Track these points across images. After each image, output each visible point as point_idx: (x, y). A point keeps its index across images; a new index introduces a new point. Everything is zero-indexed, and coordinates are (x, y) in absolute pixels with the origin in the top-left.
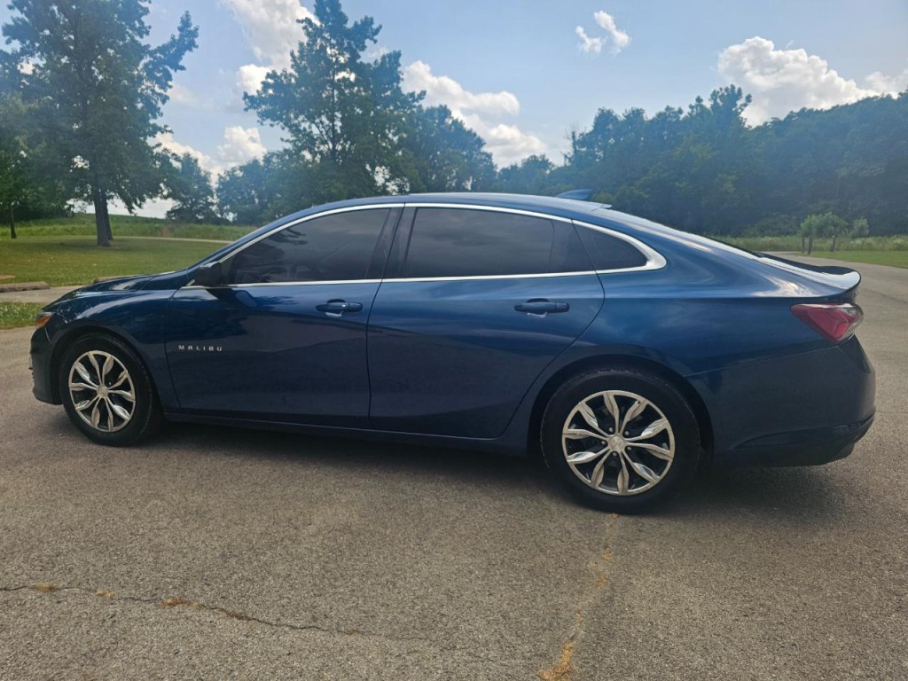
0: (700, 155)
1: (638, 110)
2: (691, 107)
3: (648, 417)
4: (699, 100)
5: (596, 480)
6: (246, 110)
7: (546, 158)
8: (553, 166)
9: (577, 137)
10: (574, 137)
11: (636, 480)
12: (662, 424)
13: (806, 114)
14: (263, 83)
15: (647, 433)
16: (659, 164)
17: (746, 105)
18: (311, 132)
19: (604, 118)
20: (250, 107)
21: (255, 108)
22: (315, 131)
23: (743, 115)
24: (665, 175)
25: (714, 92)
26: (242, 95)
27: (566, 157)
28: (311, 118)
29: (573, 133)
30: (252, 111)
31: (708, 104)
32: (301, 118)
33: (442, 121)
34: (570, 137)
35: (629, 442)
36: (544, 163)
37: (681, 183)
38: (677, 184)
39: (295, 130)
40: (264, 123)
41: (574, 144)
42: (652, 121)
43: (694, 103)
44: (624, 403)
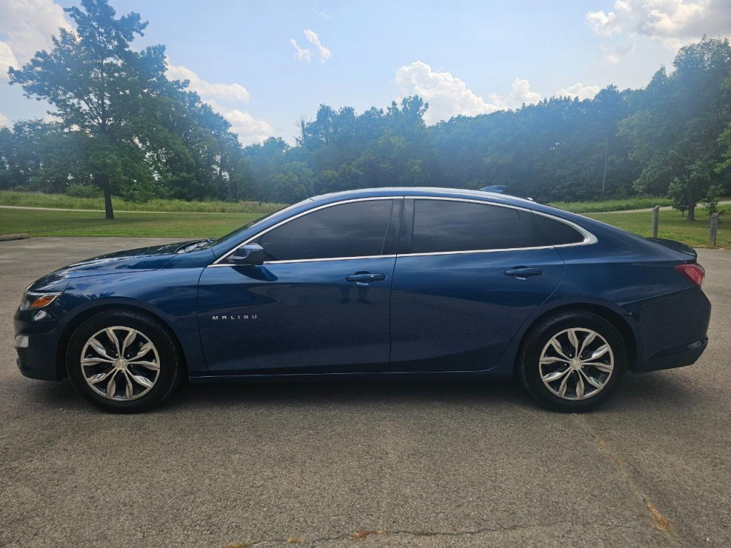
0: (397, 145)
1: (349, 108)
2: (388, 108)
3: (596, 344)
4: (394, 104)
5: (561, 392)
6: (11, 83)
7: (283, 139)
8: (288, 146)
9: (305, 126)
10: (303, 125)
11: (589, 387)
12: (606, 348)
13: (461, 119)
14: (32, 60)
15: (595, 355)
16: (368, 149)
17: (425, 110)
18: (80, 107)
19: (324, 112)
20: (16, 81)
21: (21, 82)
22: (84, 106)
23: (423, 118)
24: (373, 158)
25: (405, 99)
26: (8, 70)
27: (297, 140)
28: (79, 96)
29: (302, 122)
30: (18, 86)
31: (400, 107)
32: (70, 94)
33: (192, 104)
34: (300, 125)
35: (584, 363)
36: (281, 144)
37: (384, 164)
38: (382, 165)
39: (62, 104)
40: (31, 96)
41: (304, 131)
42: (362, 117)
43: (391, 106)
44: (581, 336)
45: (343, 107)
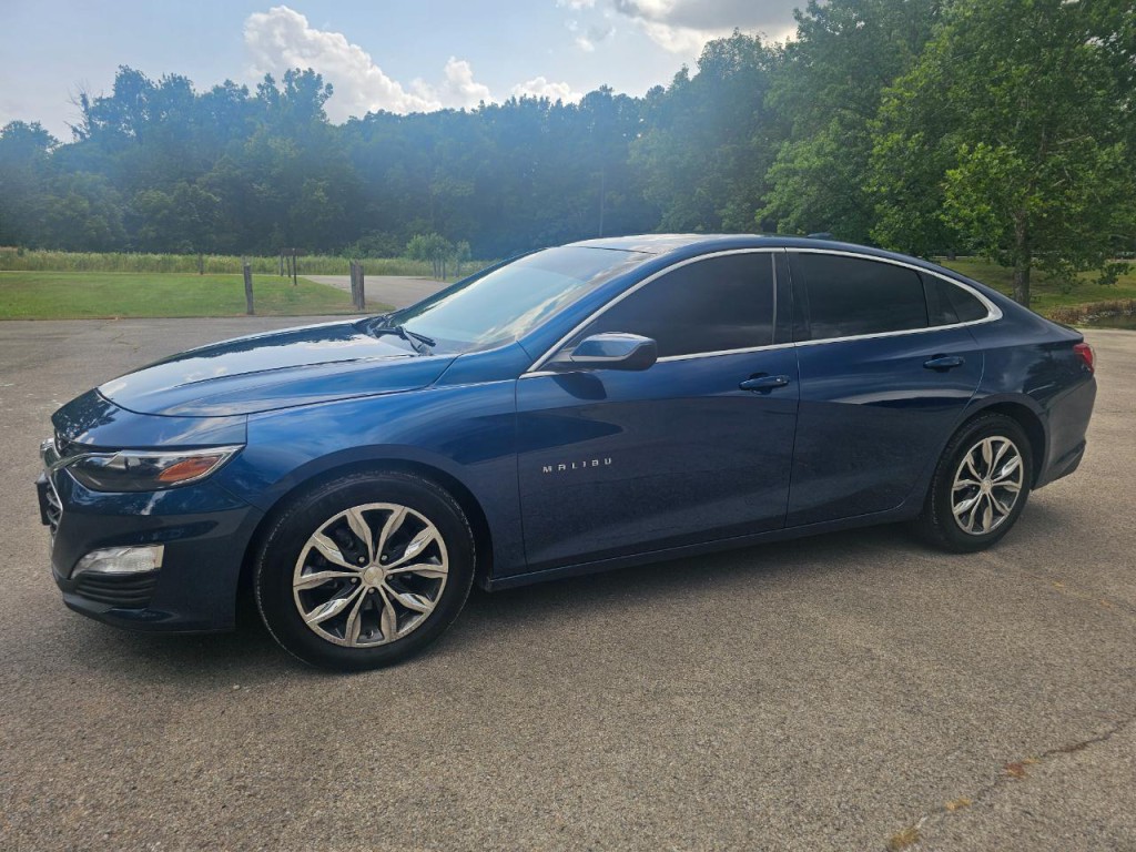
0: (281, 152)
2: (259, 86)
4: (269, 79)
7: (44, 127)
8: (56, 141)
9: (91, 104)
10: (85, 102)
16: (225, 156)
17: (327, 97)
19: (129, 82)
23: (324, 109)
24: (237, 172)
25: (289, 72)
27: (75, 130)
29: (84, 96)
31: (280, 87)
34: (79, 101)
36: (41, 137)
37: (260, 184)
41: (90, 113)
42: (206, 97)
43: (263, 82)
45: (168, 74)
